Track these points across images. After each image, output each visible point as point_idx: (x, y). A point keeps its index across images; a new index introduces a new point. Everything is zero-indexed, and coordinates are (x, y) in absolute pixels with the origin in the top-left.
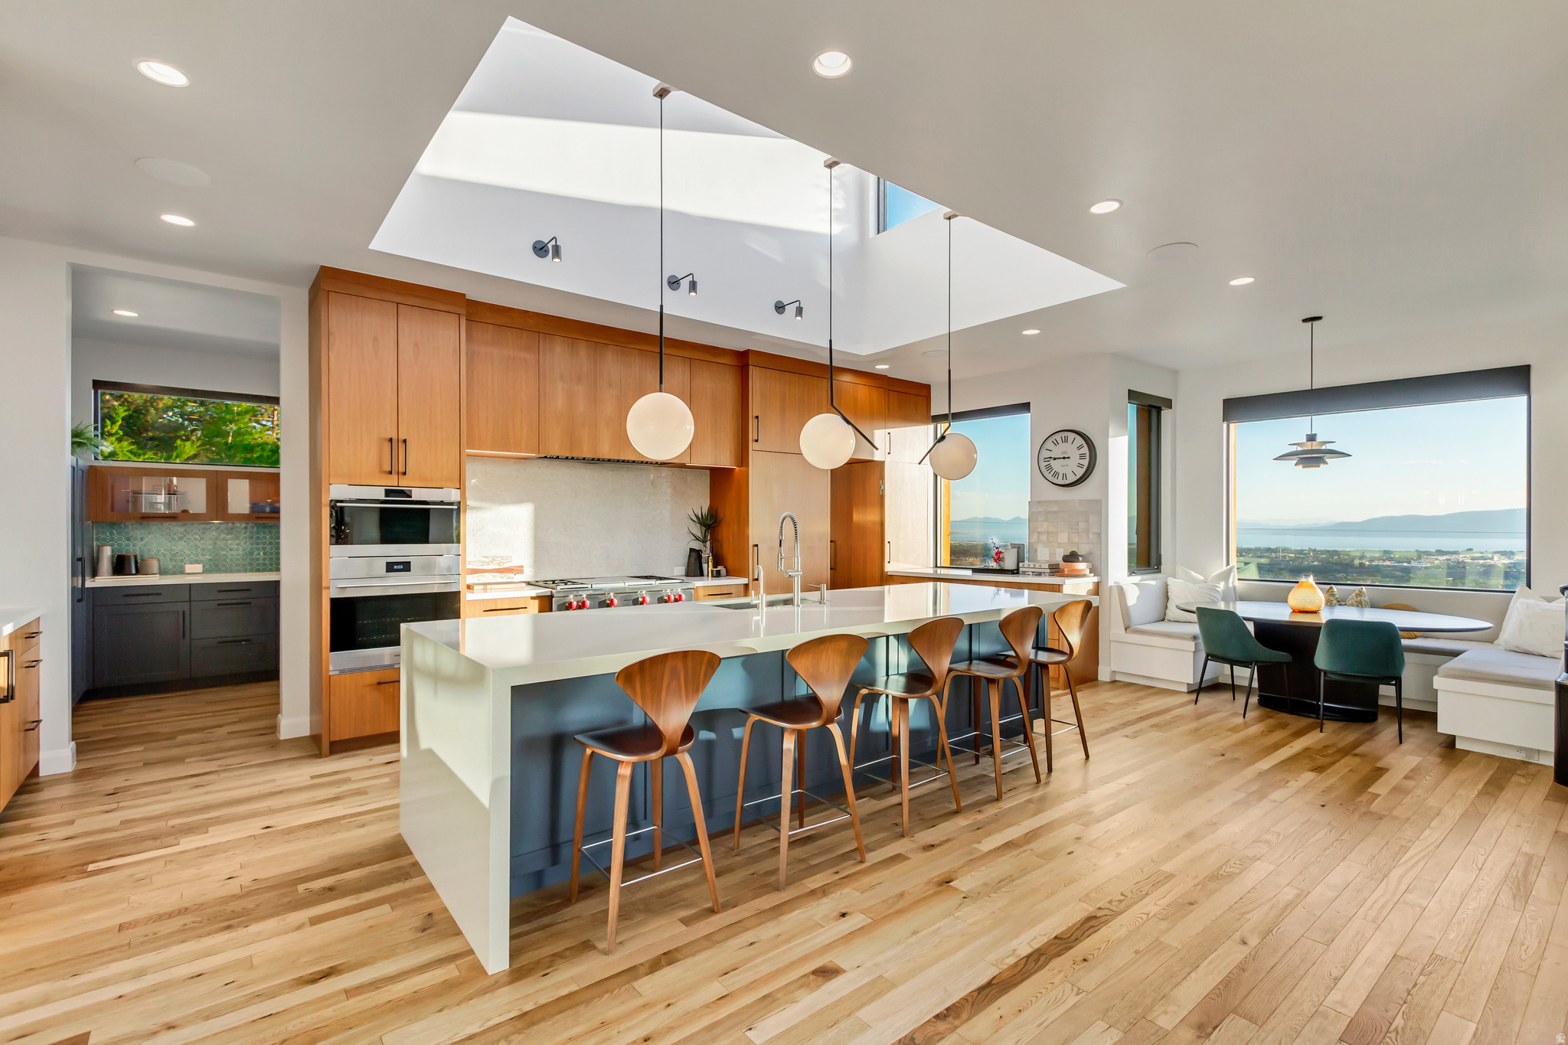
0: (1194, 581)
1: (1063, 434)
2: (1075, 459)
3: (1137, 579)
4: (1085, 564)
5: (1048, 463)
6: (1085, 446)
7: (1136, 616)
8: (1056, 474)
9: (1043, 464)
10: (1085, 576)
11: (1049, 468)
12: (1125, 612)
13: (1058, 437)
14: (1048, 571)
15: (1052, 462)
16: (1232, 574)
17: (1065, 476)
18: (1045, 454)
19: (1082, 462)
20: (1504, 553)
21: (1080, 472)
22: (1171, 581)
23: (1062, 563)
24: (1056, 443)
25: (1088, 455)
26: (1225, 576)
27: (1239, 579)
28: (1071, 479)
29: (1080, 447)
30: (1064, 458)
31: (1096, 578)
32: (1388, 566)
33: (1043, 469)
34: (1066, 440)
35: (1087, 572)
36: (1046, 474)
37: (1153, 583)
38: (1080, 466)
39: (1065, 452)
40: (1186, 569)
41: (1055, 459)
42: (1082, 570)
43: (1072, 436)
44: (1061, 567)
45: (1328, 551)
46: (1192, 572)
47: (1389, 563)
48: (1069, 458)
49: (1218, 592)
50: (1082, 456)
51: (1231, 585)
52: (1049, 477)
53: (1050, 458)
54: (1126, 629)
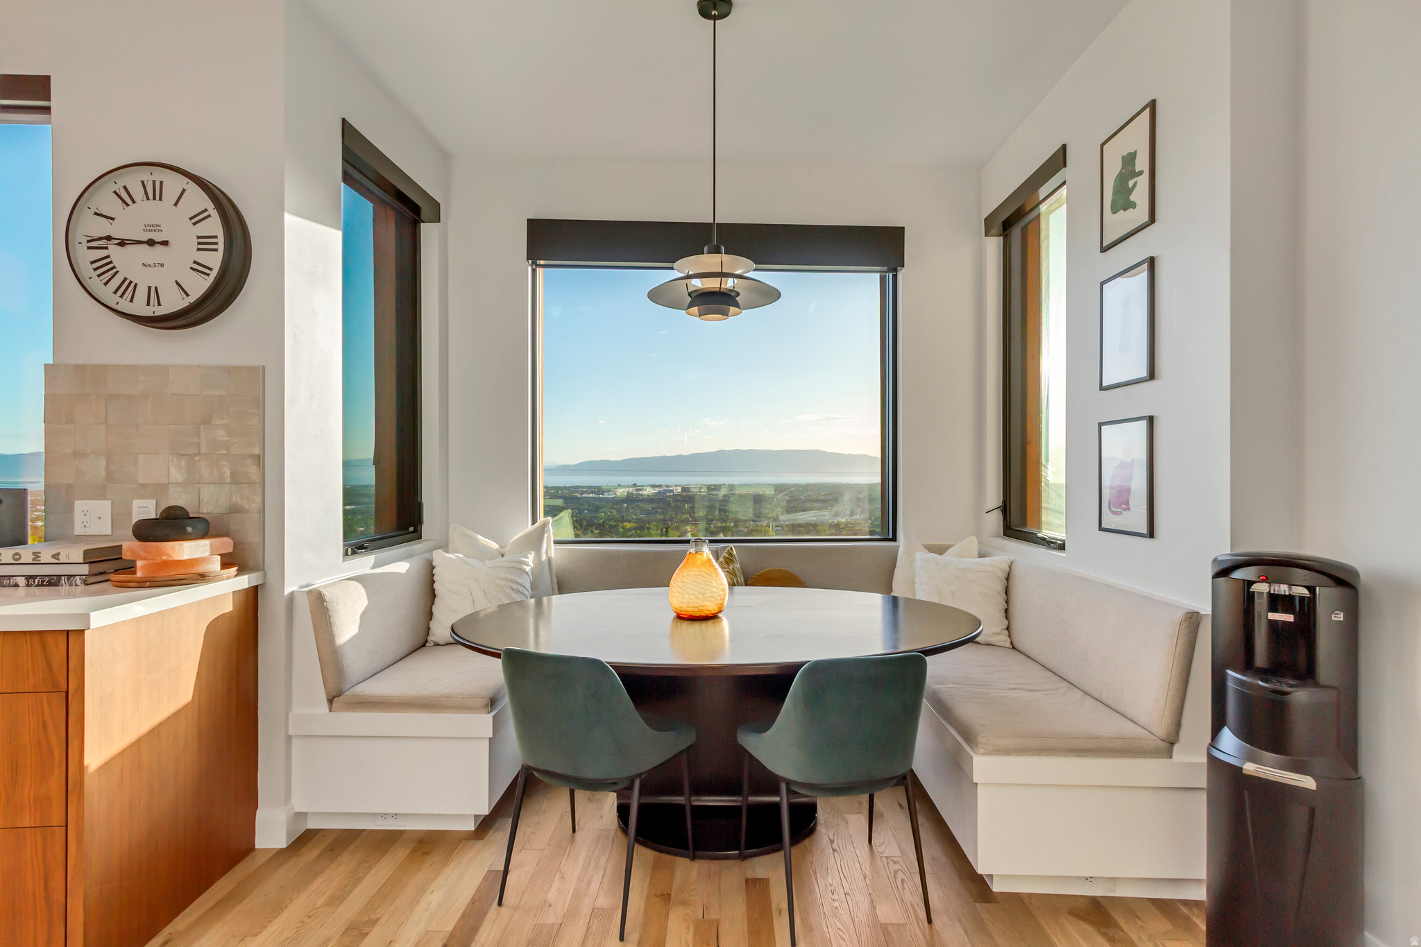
0: (484, 554)
1: (146, 175)
2: (184, 250)
3: (365, 563)
4: (205, 543)
5: (103, 253)
6: (215, 214)
7: (355, 664)
8: (127, 287)
9: (85, 257)
10: (203, 578)
11: (105, 268)
12: (331, 658)
13: (133, 181)
14: (85, 569)
15: (114, 251)
16: (546, 535)
17: (153, 294)
18: (91, 226)
19: (205, 258)
20: (653, 486)
21: (199, 286)
22: (439, 557)
23: (130, 546)
24: (126, 199)
25: (221, 240)
26: (535, 541)
27: (556, 542)
28: (173, 302)
29: (197, 219)
30: (151, 243)
31: (246, 577)
32: (591, 498)
33: (87, 271)
34: (156, 193)
35: (215, 564)
36: (96, 285)
37: (402, 567)
38: (200, 268)
39: (157, 228)
40: (468, 531)
41: (122, 243)
42: (193, 562)
43: (174, 184)
44: (126, 555)
45: (555, 487)
46: (479, 536)
47: (591, 495)
48: (165, 243)
49: (527, 573)
50: (204, 243)
51: (544, 558)
52: (107, 294)
53: (109, 238)
54: (330, 701)
